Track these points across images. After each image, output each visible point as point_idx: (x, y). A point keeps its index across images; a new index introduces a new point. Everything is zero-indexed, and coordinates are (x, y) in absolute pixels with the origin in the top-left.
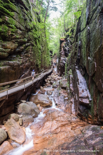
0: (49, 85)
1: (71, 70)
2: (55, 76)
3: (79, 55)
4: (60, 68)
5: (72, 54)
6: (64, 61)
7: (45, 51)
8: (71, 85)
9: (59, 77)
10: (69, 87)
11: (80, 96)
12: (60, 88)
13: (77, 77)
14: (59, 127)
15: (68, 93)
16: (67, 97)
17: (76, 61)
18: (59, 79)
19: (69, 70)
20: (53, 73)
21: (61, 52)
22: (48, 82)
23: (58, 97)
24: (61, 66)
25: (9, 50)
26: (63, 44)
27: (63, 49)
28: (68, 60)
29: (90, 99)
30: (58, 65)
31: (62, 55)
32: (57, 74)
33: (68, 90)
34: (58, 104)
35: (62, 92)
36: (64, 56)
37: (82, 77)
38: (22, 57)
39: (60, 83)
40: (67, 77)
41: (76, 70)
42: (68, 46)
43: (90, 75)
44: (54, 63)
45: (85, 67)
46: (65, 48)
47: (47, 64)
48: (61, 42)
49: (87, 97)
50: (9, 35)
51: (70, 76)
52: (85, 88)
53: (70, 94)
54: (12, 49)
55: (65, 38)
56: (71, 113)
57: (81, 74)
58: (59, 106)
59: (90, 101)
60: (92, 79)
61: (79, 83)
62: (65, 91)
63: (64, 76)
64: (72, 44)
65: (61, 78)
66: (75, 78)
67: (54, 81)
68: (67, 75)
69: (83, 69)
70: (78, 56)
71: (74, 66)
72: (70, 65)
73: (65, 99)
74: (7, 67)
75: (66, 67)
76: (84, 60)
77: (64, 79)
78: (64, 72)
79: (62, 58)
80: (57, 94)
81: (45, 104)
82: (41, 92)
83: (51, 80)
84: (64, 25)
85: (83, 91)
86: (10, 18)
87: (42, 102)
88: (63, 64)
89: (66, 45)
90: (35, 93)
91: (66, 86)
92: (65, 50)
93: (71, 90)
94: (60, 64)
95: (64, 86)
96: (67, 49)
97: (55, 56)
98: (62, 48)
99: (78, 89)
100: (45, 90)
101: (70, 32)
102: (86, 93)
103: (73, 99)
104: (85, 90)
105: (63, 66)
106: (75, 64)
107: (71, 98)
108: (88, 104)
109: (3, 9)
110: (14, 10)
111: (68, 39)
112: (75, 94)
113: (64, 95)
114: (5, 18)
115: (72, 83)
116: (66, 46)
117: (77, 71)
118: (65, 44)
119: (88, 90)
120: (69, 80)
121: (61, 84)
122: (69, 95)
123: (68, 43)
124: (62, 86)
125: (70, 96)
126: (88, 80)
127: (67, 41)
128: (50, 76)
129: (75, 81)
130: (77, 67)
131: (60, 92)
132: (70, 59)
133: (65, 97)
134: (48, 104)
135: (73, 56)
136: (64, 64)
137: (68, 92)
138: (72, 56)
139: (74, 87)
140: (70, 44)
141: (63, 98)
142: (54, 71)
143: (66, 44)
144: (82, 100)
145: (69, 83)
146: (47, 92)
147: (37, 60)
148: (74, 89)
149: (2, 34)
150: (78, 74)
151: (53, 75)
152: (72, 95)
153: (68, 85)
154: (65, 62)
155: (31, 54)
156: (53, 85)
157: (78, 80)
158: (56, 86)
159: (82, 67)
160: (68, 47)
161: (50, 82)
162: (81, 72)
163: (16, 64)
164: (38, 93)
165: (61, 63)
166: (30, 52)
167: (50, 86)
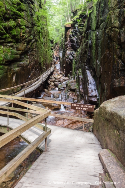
0: (53, 88)
1: (80, 70)
2: (59, 76)
3: (89, 54)
4: (64, 65)
5: (82, 50)
6: (71, 56)
7: (46, 44)
8: (81, 87)
9: (64, 78)
10: (79, 89)
11: (89, 95)
12: (68, 91)
13: (87, 78)
14: (71, 124)
15: (77, 96)
16: (76, 99)
17: (87, 61)
18: (65, 80)
19: (78, 69)
20: (55, 72)
21: (66, 43)
22: (51, 83)
23: (67, 99)
24: (67, 63)
25: (21, 51)
26: (69, 32)
27: (70, 39)
28: (77, 56)
29: (98, 98)
30: (61, 60)
31: (68, 47)
32: (61, 73)
33: (78, 92)
34: (67, 107)
35: (71, 95)
36: (71, 49)
37: (92, 78)
38: (28, 57)
39: (67, 85)
40: (75, 78)
41: (86, 70)
42: (76, 36)
43: (98, 77)
44: (55, 56)
45: (94, 69)
46: (72, 38)
47: (49, 60)
48: (67, 29)
49: (96, 96)
50: (21, 37)
51: (80, 76)
52: (94, 89)
53: (80, 96)
54: (22, 50)
55: (71, 24)
56: (81, 114)
57: (91, 75)
58: (68, 108)
59: (98, 99)
60: (99, 81)
61: (88, 84)
62: (74, 94)
63: (72, 76)
64: (81, 34)
65: (67, 78)
66: (85, 79)
67: (59, 82)
68: (76, 76)
69: (93, 70)
70: (88, 56)
71: (84, 66)
72: (79, 63)
73: (74, 101)
74: (19, 68)
75: (74, 65)
76: (94, 62)
77: (72, 80)
78: (71, 71)
79: (68, 51)
80: (65, 96)
81: (53, 106)
82: (47, 95)
83: (55, 81)
84: (70, 4)
85: (92, 91)
86: (21, 19)
87: (51, 104)
88: (69, 60)
89: (74, 34)
90: (40, 96)
91: (75, 87)
92: (72, 41)
93: (80, 92)
94: (65, 60)
95: (73, 88)
96: (75, 39)
97: (57, 46)
98: (67, 38)
99: (88, 89)
100: (51, 93)
101: (78, 17)
102: (95, 93)
103: (83, 101)
104: (94, 90)
105: (70, 63)
106: (85, 63)
107: (81, 100)
108: (96, 102)
109: (17, 13)
110: (24, 9)
111: (76, 25)
112: (85, 95)
113: (73, 97)
114: (18, 21)
115: (82, 85)
116: (73, 36)
117: (87, 72)
118: (72, 32)
119: (96, 90)
120: (78, 81)
121: (69, 85)
122: (78, 97)
123: (76, 31)
124: (71, 88)
125: (80, 98)
126: (97, 81)
127: (75, 28)
128: (52, 77)
129: (85, 82)
130: (87, 67)
131: (69, 95)
132: (80, 56)
133: (74, 99)
134: (57, 106)
135: (83, 53)
136: (71, 60)
137: (77, 94)
138: (81, 53)
139: (83, 88)
140: (78, 34)
141: (72, 101)
142: (56, 69)
143: (74, 32)
144: (91, 99)
145: (79, 85)
146: (54, 95)
147: (40, 57)
148: (84, 91)
149: (16, 37)
150: (88, 75)
151: (56, 75)
152: (82, 97)
153: (78, 86)
154: (72, 58)
155: (35, 51)
156: (60, 88)
157: (88, 81)
158: (63, 89)
159: (92, 67)
160: (77, 38)
161: (54, 84)
162: (91, 73)
163: (25, 65)
164: (43, 96)
165: (67, 58)
166: (35, 49)
167: (55, 89)
